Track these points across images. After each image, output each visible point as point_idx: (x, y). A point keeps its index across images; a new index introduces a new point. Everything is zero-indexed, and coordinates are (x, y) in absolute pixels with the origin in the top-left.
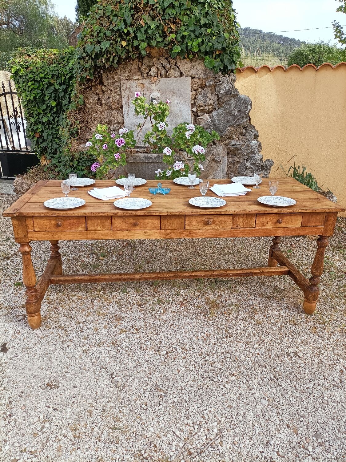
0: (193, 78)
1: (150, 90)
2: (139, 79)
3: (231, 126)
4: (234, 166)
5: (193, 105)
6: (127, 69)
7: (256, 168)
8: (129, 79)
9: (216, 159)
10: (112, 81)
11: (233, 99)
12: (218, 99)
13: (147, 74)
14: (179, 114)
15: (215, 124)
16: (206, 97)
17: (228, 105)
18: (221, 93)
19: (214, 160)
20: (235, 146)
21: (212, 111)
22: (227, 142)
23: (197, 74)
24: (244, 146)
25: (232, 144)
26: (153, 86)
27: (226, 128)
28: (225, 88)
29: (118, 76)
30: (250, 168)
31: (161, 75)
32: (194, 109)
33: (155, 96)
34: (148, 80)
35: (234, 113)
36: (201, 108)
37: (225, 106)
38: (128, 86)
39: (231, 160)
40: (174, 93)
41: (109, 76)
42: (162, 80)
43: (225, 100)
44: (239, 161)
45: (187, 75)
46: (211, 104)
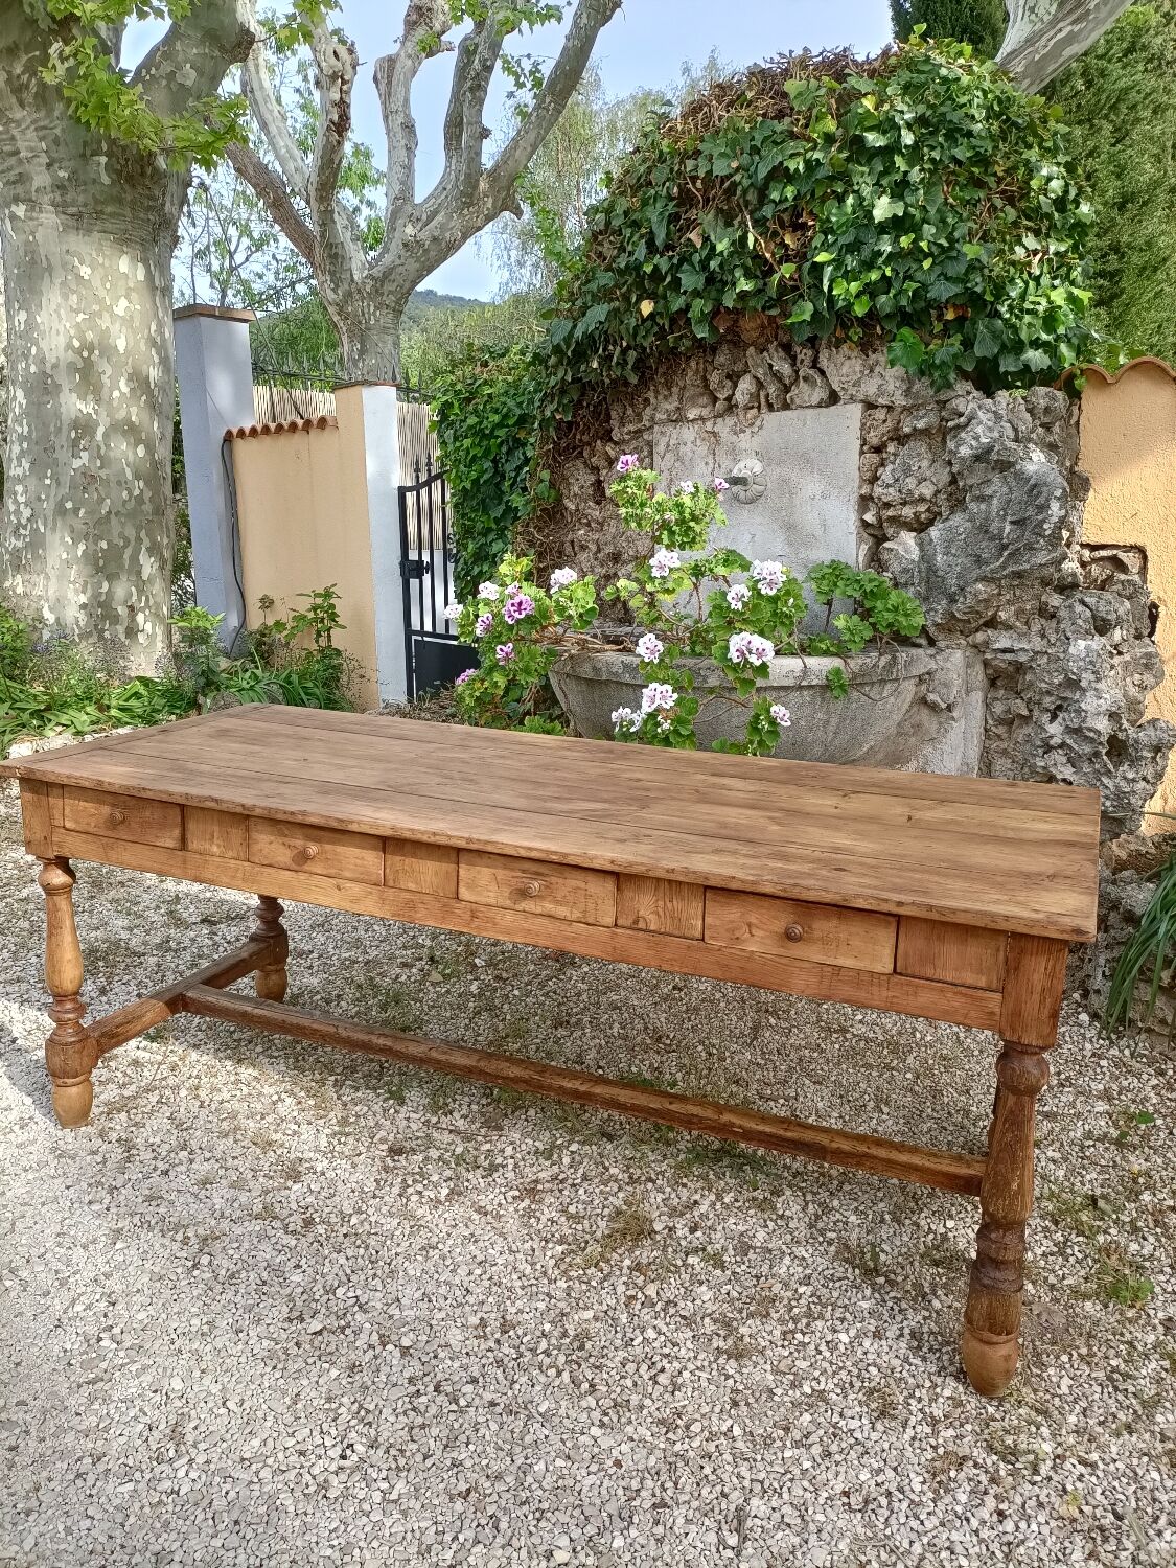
0: (870, 406)
1: (735, 454)
2: (702, 419)
3: (984, 579)
4: (1009, 732)
5: (865, 501)
6: (675, 390)
7: (1087, 749)
8: (678, 419)
9: (932, 697)
10: (632, 428)
11: (996, 479)
12: (953, 481)
13: (729, 399)
14: (819, 533)
15: (932, 570)
16: (907, 472)
17: (981, 499)
18: (962, 458)
19: (924, 701)
20: (1008, 656)
21: (931, 523)
22: (980, 637)
23: (881, 392)
24: (1045, 659)
25: (997, 646)
26: (745, 441)
27: (967, 584)
28: (977, 438)
29: (648, 411)
30: (1062, 745)
31: (767, 401)
32: (869, 517)
33: (745, 473)
34: (730, 421)
35: (1002, 529)
36: (891, 513)
37: (973, 506)
38: (672, 442)
39: (999, 708)
40: (805, 460)
41: (630, 411)
42: (772, 419)
43: (970, 482)
44: (1025, 712)
45: (852, 399)
46: (922, 499)
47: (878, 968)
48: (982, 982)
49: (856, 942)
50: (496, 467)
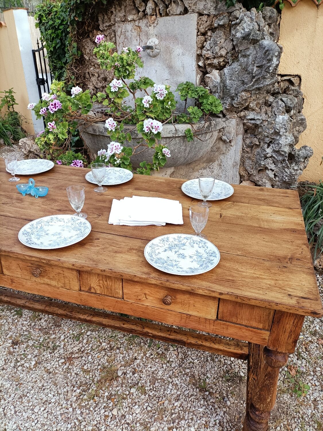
0: (200, 14)
1: (147, 35)
2: (134, 20)
3: (245, 91)
4: (252, 150)
5: (199, 57)
6: (123, 7)
7: (281, 158)
8: (125, 20)
9: (224, 138)
10: (107, 24)
11: (251, 47)
12: (234, 48)
13: (144, 11)
14: (181, 70)
15: (225, 86)
16: (216, 44)
17: (245, 56)
18: (237, 38)
19: (221, 139)
20: (253, 122)
21: (224, 66)
22: (242, 114)
23: (205, 9)
24: (267, 122)
25: (249, 118)
26: (152, 30)
27: (238, 92)
28: (244, 29)
29: (113, 17)
30: (272, 157)
31: (159, 12)
32: (201, 64)
33: (152, 44)
34: (145, 21)
35: (253, 70)
36: (209, 62)
37: (242, 59)
38: (123, 31)
39: (248, 141)
40: (175, 39)
41: (106, 17)
42: (162, 21)
43: (241, 49)
44: (258, 143)
45: (193, 11)
46: (221, 56)
47: (209, 317)
48: (261, 326)
49: (198, 305)
50: (61, 42)
